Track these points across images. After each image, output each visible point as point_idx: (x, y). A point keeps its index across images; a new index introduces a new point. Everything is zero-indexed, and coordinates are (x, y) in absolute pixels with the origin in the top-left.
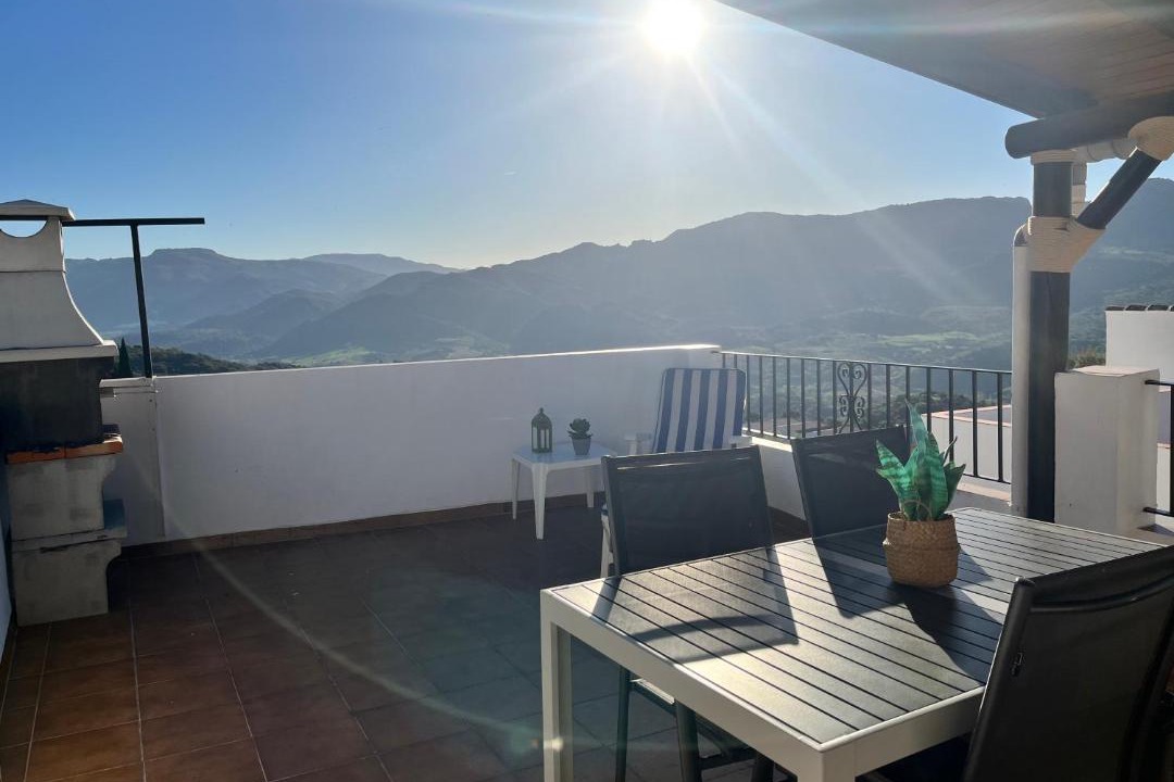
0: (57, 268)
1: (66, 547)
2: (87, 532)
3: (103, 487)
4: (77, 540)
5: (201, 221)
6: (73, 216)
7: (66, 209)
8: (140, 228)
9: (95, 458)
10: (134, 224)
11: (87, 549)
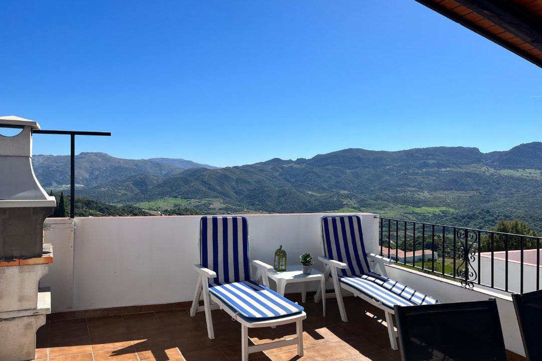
0: (27, 155)
1: (14, 318)
2: (27, 310)
3: (39, 283)
4: (21, 314)
5: (109, 134)
6: (39, 127)
7: (36, 123)
8: (76, 136)
9: (36, 266)
10: (73, 134)
11: (26, 320)
